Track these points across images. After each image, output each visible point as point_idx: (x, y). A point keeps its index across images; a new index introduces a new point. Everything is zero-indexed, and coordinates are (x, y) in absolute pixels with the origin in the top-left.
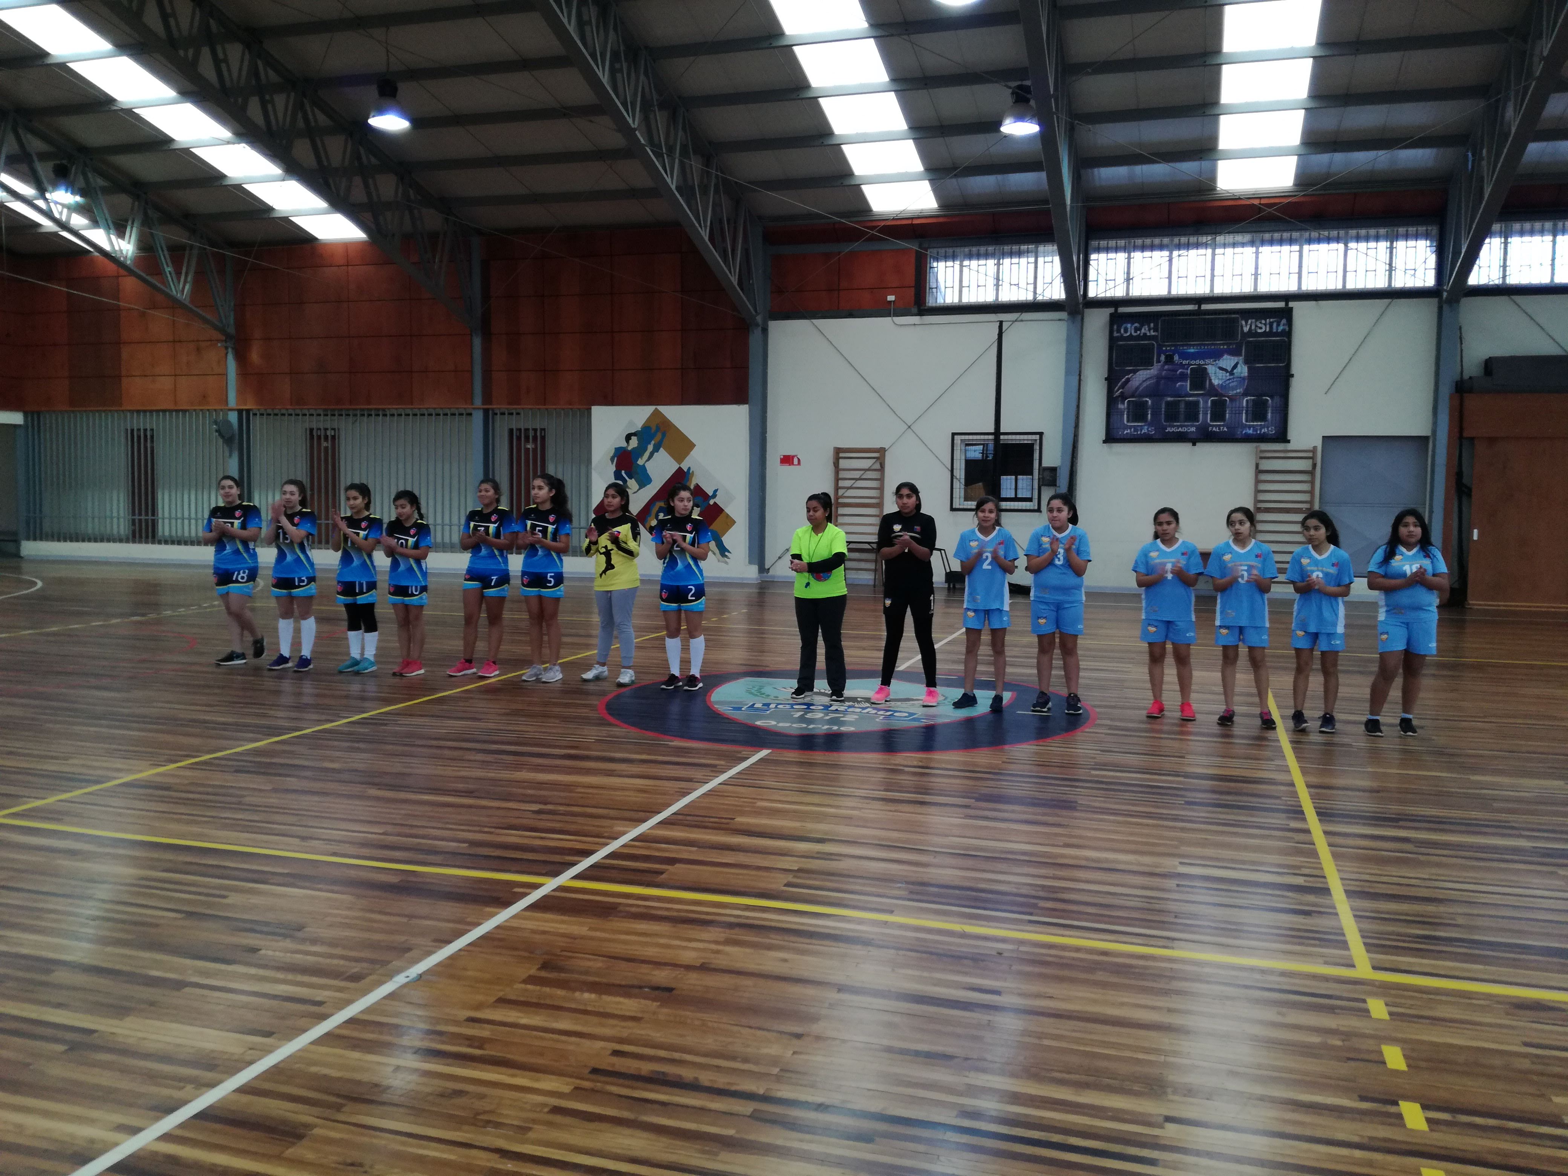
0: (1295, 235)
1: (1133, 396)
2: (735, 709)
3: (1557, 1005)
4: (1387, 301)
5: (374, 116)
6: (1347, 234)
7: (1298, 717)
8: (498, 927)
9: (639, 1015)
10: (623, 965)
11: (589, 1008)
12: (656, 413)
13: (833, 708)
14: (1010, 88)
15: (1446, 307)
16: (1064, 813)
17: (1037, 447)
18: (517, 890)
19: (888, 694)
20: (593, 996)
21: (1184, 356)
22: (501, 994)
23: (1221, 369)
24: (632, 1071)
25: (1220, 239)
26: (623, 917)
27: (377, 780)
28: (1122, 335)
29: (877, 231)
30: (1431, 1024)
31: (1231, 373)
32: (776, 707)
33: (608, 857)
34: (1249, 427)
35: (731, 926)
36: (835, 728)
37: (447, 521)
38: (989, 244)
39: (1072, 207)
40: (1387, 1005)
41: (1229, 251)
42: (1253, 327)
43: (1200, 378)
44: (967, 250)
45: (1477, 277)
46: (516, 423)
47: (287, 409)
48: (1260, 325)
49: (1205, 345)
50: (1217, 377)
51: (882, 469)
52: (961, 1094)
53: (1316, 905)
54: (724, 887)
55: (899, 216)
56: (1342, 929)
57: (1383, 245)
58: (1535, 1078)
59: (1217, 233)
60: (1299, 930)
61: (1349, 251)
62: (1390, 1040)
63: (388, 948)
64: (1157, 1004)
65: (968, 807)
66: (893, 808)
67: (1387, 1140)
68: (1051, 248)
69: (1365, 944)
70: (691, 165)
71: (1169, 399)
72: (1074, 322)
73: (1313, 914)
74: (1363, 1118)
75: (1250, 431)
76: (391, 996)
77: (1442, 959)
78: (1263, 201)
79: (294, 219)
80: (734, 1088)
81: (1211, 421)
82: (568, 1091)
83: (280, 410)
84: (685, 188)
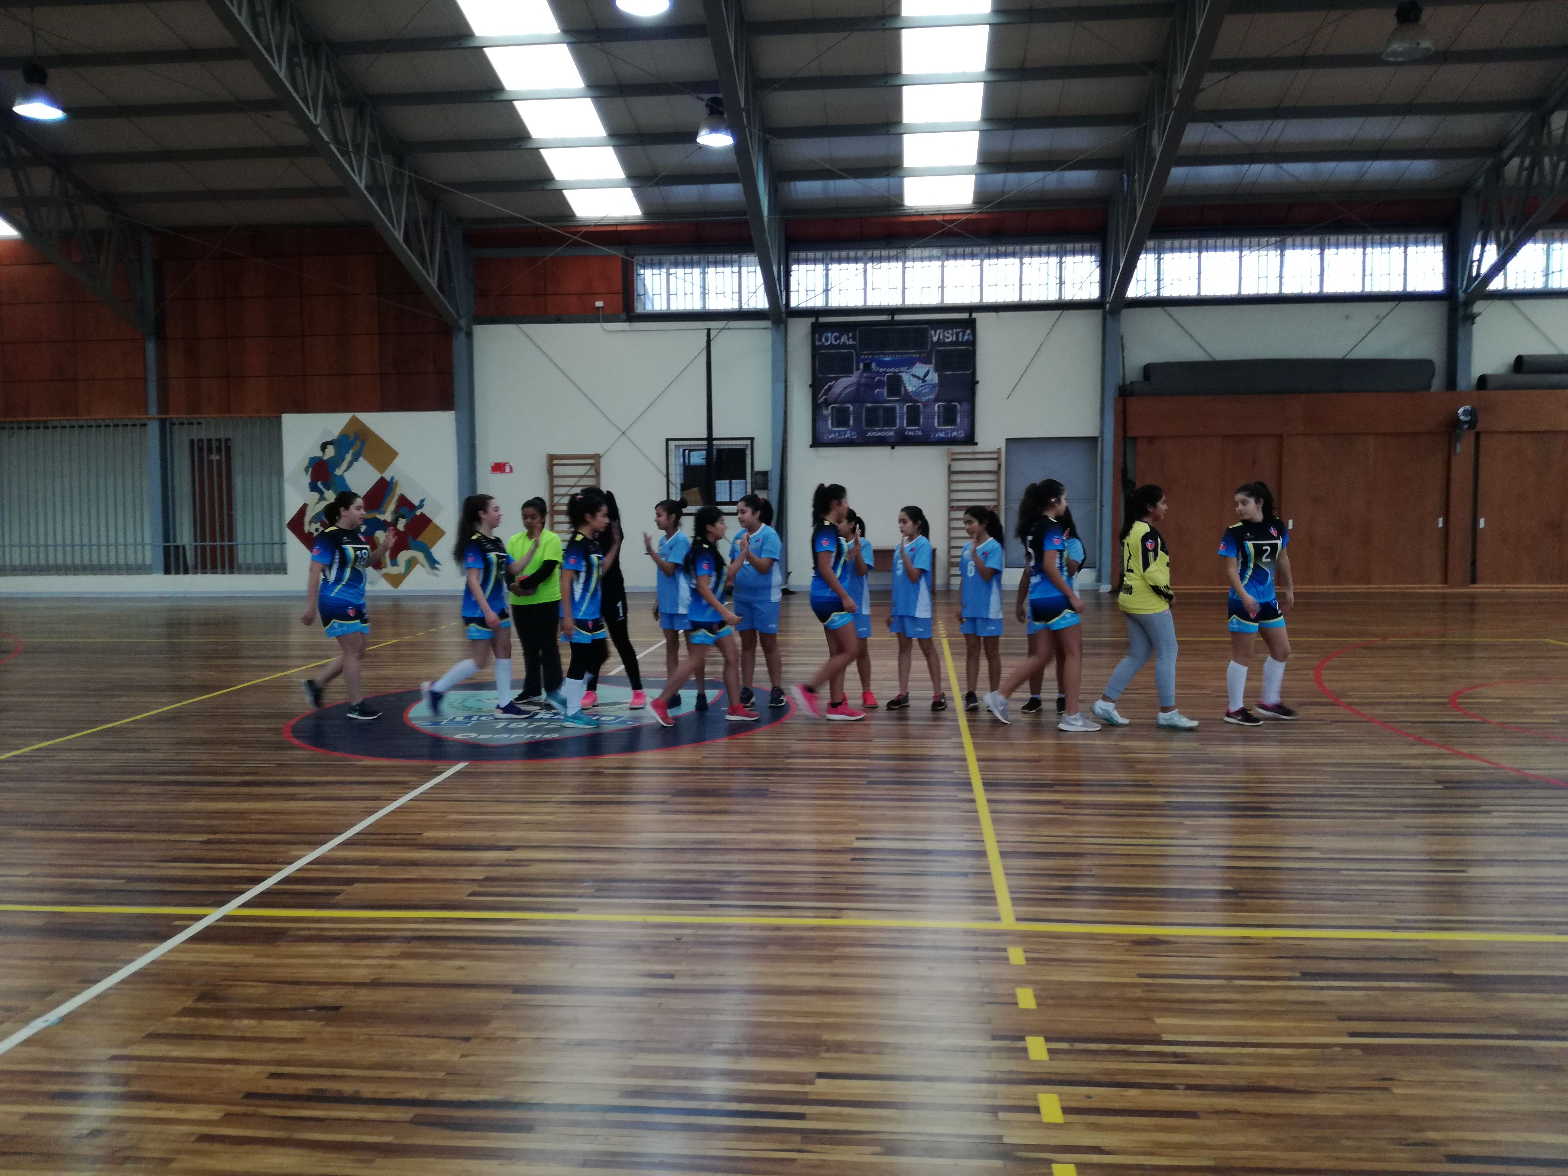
0: (976, 250)
1: (835, 402)
3: (1164, 939)
4: (1058, 312)
5: (20, 104)
6: (1021, 249)
8: (153, 962)
9: (301, 1036)
10: (289, 988)
11: (248, 1034)
12: (354, 420)
14: (702, 100)
15: (1108, 317)
16: (756, 801)
17: (748, 452)
18: (177, 923)
19: (595, 700)
20: (253, 1022)
21: (881, 364)
22: (151, 1030)
23: (914, 376)
24: (289, 1092)
25: (910, 252)
26: (292, 941)
27: (25, 820)
28: (823, 344)
29: (580, 237)
30: (1061, 965)
31: (924, 380)
32: (478, 719)
33: (282, 882)
34: (942, 431)
35: (408, 940)
36: (538, 736)
38: (694, 253)
39: (769, 218)
40: (1025, 952)
41: (918, 264)
42: (942, 337)
43: (895, 385)
44: (672, 258)
45: (1134, 291)
46: (203, 433)
48: (947, 335)
49: (899, 354)
50: (910, 384)
51: (597, 475)
52: (625, 1075)
53: (973, 867)
54: (404, 903)
55: (602, 223)
56: (993, 887)
57: (1054, 260)
58: (1144, 1004)
59: (906, 247)
60: (955, 890)
61: (1024, 266)
62: (1026, 983)
63: (27, 993)
64: (821, 970)
65: (663, 803)
66: (588, 811)
67: (1010, 1072)
68: (753, 258)
69: (1013, 899)
70: (381, 165)
71: (869, 405)
72: (778, 331)
73: (970, 876)
74: (994, 1055)
75: (942, 435)
76: (27, 1042)
77: (1076, 907)
78: (946, 218)
80: (395, 1097)
81: (907, 425)
82: (218, 1118)
84: (375, 188)
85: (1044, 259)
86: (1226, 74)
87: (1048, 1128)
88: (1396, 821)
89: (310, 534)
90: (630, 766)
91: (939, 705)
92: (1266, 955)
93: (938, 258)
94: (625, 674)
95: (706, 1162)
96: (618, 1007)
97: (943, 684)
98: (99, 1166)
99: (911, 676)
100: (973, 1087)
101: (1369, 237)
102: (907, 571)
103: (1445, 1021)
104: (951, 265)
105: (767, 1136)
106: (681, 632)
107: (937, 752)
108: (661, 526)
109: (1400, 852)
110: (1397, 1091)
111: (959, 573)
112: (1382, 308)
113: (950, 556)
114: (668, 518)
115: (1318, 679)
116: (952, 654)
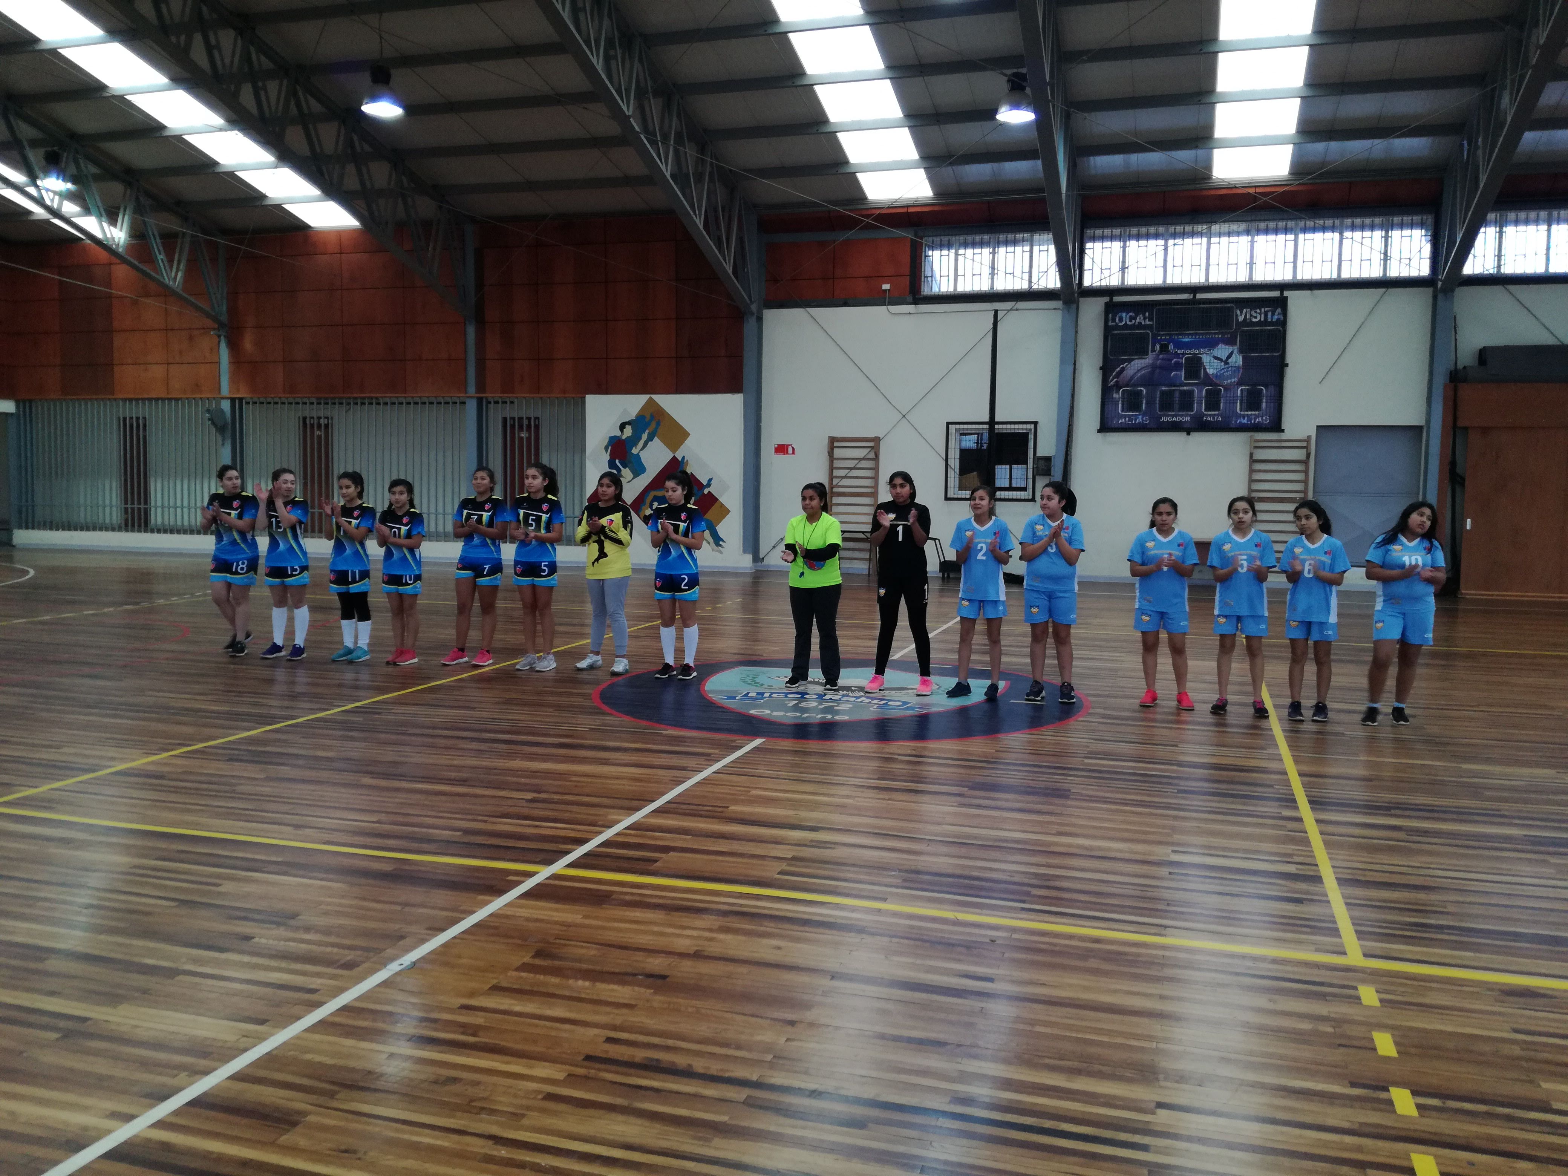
0: (1290, 224)
1: (1127, 386)
3: (1542, 991)
4: (1382, 290)
5: (367, 103)
6: (1342, 223)
8: (492, 915)
9: (633, 1002)
10: (618, 952)
11: (583, 996)
12: (651, 402)
13: (827, 697)
14: (1005, 75)
15: (1440, 297)
16: (1057, 801)
17: (1031, 436)
18: (510, 878)
19: (882, 684)
20: (587, 984)
21: (1179, 345)
22: (494, 982)
23: (1216, 358)
24: (625, 1058)
25: (1215, 228)
26: (619, 905)
29: (873, 220)
30: (1422, 1011)
31: (1226, 363)
32: (770, 696)
33: (603, 845)
34: (1244, 416)
35: (725, 914)
36: (829, 717)
37: (440, 510)
38: (984, 233)
39: (1067, 195)
40: (1377, 991)
41: (1224, 240)
42: (1248, 316)
43: (1194, 367)
44: (962, 238)
45: (1469, 269)
46: (511, 412)
47: (280, 398)
48: (1254, 314)
49: (1199, 334)
50: (1211, 366)
51: (877, 458)
52: (953, 1080)
53: (1308, 892)
54: (718, 876)
55: (896, 204)
56: (1333, 917)
57: (1378, 235)
58: (1524, 1064)
59: (1211, 223)
60: (1289, 917)
61: (1344, 241)
62: (1381, 1027)
63: (383, 936)
65: (960, 795)
66: (887, 797)
67: (1378, 1125)
68: (1047, 236)
69: (1357, 932)
70: (686, 153)
71: (1164, 388)
72: (1069, 311)
73: (1305, 902)
74: (1356, 1104)
75: (1245, 421)
77: (1434, 946)
78: (1259, 190)
79: (287, 207)
80: (727, 1075)
81: (1206, 410)
82: (562, 1078)
83: (273, 398)
84: (680, 176)
90: (923, 754)
93: (1245, 233)
98: (458, 1114)
100: (1336, 1137)
104: (1262, 240)
105: (1111, 1165)
107: (1252, 763)
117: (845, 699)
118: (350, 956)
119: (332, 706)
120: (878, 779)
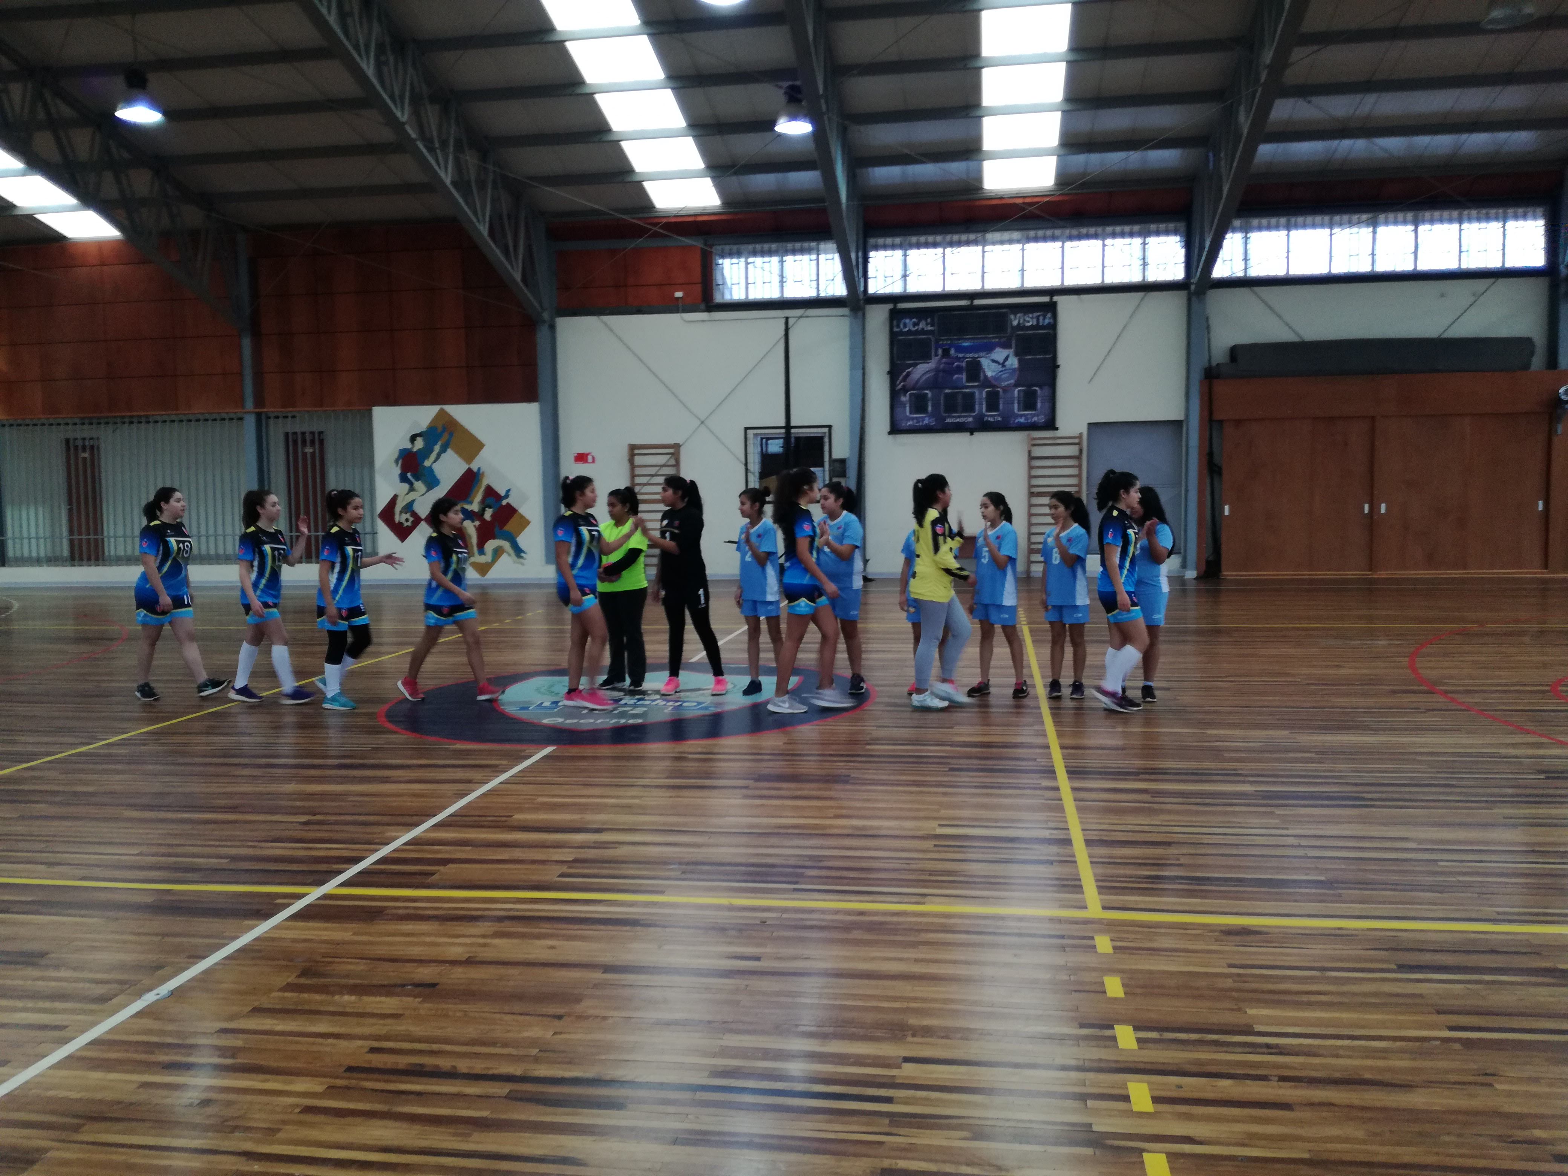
0: (1058, 232)
1: (913, 389)
2: (523, 709)
3: (1256, 929)
4: (1141, 294)
5: (122, 108)
6: (1104, 231)
7: (1055, 686)
8: (258, 939)
9: (400, 1012)
10: (387, 965)
11: (348, 1010)
12: (442, 413)
13: (623, 702)
14: (781, 87)
15: (1194, 299)
16: (836, 786)
17: (826, 440)
18: (279, 901)
19: (678, 686)
20: (353, 998)
21: (960, 349)
22: (256, 1004)
23: (994, 361)
24: (389, 1066)
25: (989, 236)
26: (391, 920)
27: (137, 801)
29: (660, 228)
30: (1150, 954)
31: (1003, 365)
33: (377, 862)
34: (1021, 416)
35: (500, 919)
36: (623, 721)
37: (220, 531)
38: (772, 241)
39: (848, 206)
40: (1112, 940)
41: (998, 248)
43: (974, 370)
44: (750, 247)
45: (1220, 271)
46: (298, 427)
47: (40, 419)
48: (1027, 319)
49: (978, 339)
50: (990, 370)
51: (677, 465)
52: (715, 1055)
53: (1058, 855)
54: (496, 883)
55: (680, 213)
56: (1079, 875)
57: (1137, 241)
58: (1235, 994)
59: (985, 231)
60: (1040, 878)
61: (1106, 248)
62: (1112, 971)
63: (139, 967)
64: (906, 955)
65: (746, 787)
66: (673, 795)
67: (1100, 1060)
68: (831, 246)
69: (1098, 887)
70: (466, 161)
71: (947, 391)
72: (856, 318)
73: (1055, 864)
74: (1081, 1043)
75: (1022, 420)
76: (139, 1014)
77: (1164, 896)
78: (1028, 200)
79: (39, 217)
80: (491, 1072)
81: (987, 411)
82: (321, 1090)
83: (31, 419)
84: (461, 184)
85: (1127, 240)
86: (1316, 48)
87: (1140, 1117)
88: (1496, 811)
89: (401, 524)
90: (713, 751)
91: (1020, 692)
92: (1360, 947)
93: (1018, 241)
94: (707, 661)
95: (793, 1143)
96: (706, 989)
97: (1025, 671)
98: (210, 1134)
99: (993, 663)
100: (1062, 1074)
101: (1466, 212)
102: (994, 558)
103: (1550, 1017)
104: (1032, 247)
105: (855, 1119)
106: (762, 618)
107: (1019, 739)
108: (744, 514)
109: (1500, 843)
110: (1498, 1087)
111: (1042, 559)
112: (1480, 285)
113: (1030, 543)
114: (752, 506)
115: (1412, 667)
116: (1033, 641)
117: (640, 703)
118: (100, 990)
119: (94, 739)
120: (667, 778)
